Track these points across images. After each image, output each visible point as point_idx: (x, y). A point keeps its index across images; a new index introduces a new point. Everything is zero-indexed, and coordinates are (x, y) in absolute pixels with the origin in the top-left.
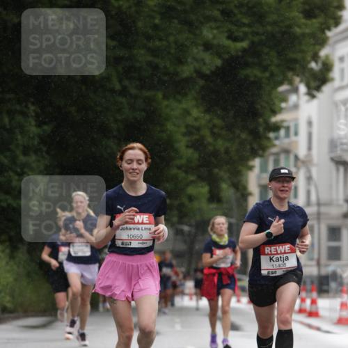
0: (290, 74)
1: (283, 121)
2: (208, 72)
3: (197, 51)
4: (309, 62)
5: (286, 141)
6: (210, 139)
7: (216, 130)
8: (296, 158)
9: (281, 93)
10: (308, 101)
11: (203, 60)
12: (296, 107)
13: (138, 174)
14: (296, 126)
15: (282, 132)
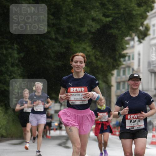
0: (131, 32)
1: (127, 53)
2: (94, 31)
3: (89, 22)
4: (139, 27)
5: (129, 62)
6: (94, 61)
7: (97, 57)
8: (133, 70)
9: (126, 41)
10: (138, 44)
11: (91, 26)
12: (133, 47)
13: (80, 68)
14: (133, 55)
15: (127, 58)
